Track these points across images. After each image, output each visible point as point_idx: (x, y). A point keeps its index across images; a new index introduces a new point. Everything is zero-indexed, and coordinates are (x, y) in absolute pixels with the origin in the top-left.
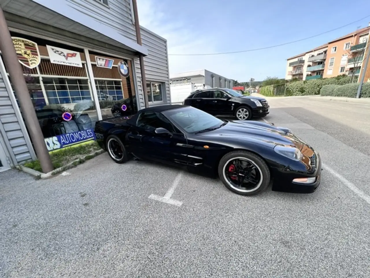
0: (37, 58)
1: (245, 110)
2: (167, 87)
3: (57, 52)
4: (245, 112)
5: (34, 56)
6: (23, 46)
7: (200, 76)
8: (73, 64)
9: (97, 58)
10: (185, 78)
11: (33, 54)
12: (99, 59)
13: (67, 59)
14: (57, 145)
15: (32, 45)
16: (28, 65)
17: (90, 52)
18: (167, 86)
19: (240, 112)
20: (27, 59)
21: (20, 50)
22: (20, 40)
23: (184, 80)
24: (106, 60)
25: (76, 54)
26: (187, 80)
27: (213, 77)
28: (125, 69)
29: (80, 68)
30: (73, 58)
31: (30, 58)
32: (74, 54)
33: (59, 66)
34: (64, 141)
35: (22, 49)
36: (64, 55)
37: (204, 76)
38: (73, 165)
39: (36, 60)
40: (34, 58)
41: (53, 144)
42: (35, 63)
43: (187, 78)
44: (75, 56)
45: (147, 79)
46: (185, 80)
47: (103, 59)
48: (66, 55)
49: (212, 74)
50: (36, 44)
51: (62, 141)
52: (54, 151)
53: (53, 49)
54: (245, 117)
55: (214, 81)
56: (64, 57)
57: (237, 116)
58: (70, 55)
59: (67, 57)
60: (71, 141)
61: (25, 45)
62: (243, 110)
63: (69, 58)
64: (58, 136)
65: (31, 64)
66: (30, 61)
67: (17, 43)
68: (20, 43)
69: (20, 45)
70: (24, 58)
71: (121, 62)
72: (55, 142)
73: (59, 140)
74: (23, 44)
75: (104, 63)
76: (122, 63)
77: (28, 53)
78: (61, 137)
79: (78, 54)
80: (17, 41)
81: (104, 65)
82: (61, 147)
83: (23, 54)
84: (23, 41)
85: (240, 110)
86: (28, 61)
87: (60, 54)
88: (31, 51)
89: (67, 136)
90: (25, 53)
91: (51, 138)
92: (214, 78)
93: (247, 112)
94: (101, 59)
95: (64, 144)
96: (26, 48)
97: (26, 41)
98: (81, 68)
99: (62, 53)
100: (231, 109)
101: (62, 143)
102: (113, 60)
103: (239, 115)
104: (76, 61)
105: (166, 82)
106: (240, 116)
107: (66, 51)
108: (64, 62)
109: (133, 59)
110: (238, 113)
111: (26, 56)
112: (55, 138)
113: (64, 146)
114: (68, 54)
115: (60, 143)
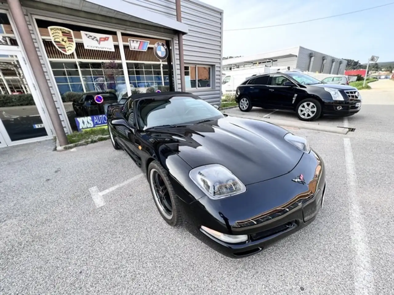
0: (72, 44)
1: (312, 104)
2: (217, 71)
3: (90, 37)
4: (312, 108)
5: (70, 43)
6: (61, 34)
7: (290, 56)
8: (106, 48)
9: (130, 40)
10: (269, 59)
11: (69, 41)
12: (132, 41)
13: (99, 43)
14: (90, 124)
15: (68, 32)
16: (65, 51)
17: (123, 34)
18: (217, 69)
19: (304, 107)
20: (64, 46)
21: (59, 38)
22: (58, 29)
23: (268, 62)
24: (141, 42)
25: (108, 38)
26: (272, 61)
27: (311, 57)
28: (162, 50)
29: (112, 52)
30: (106, 42)
31: (66, 45)
32: (106, 38)
33: (92, 51)
34: (97, 121)
35: (60, 36)
36: (97, 40)
37: (296, 56)
38: (85, 143)
39: (71, 47)
40: (70, 45)
41: (87, 123)
42: (70, 50)
43: (272, 60)
44: (107, 40)
45: (185, 61)
46: (270, 62)
47: (137, 41)
48: (98, 39)
49: (310, 52)
50: (71, 31)
51: (95, 121)
52: (86, 129)
53: (86, 35)
54: (310, 114)
55: (312, 63)
56: (96, 42)
57: (299, 112)
58: (102, 39)
59: (99, 41)
60: (103, 122)
61: (63, 32)
62: (308, 105)
63: (102, 43)
64: (92, 116)
65: (68, 50)
66: (67, 47)
67: (56, 31)
68: (58, 31)
69: (59, 33)
70: (62, 45)
71: (159, 43)
72: (89, 121)
73: (93, 120)
74: (60, 32)
75: (138, 45)
76: (158, 45)
77: (65, 40)
78: (95, 118)
79: (110, 37)
80: (56, 30)
81: (137, 48)
82: (94, 126)
83: (61, 42)
84: (61, 30)
85: (305, 104)
86: (65, 48)
87: (93, 39)
88: (68, 38)
89: (100, 117)
90: (63, 40)
91: (86, 118)
92: (313, 59)
93: (314, 107)
94: (134, 42)
95: (97, 124)
96: (63, 35)
97: (63, 29)
98: (114, 52)
99: (95, 37)
100: (292, 101)
101: (95, 123)
102: (149, 42)
103: (302, 111)
104: (108, 45)
105: (217, 65)
106: (303, 113)
107: (99, 36)
108: (96, 47)
109: (173, 39)
110: (300, 108)
111: (63, 43)
112: (89, 118)
113: (96, 126)
114: (100, 38)
115: (93, 122)
